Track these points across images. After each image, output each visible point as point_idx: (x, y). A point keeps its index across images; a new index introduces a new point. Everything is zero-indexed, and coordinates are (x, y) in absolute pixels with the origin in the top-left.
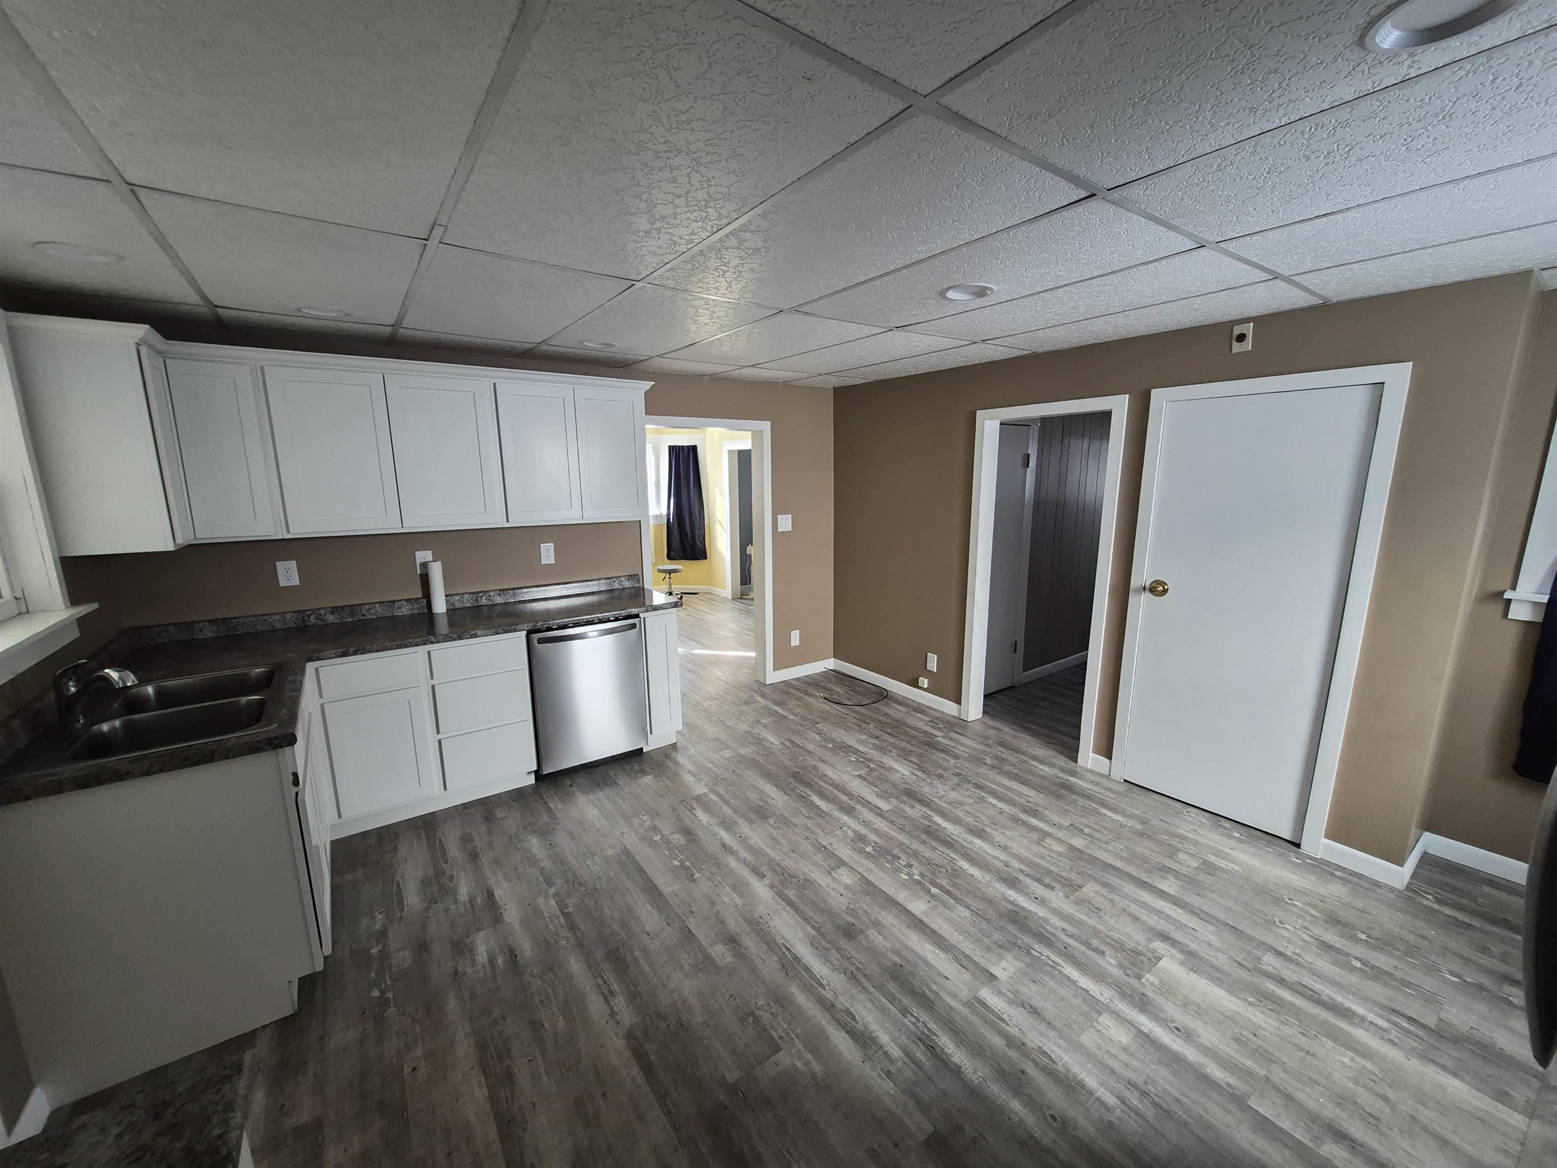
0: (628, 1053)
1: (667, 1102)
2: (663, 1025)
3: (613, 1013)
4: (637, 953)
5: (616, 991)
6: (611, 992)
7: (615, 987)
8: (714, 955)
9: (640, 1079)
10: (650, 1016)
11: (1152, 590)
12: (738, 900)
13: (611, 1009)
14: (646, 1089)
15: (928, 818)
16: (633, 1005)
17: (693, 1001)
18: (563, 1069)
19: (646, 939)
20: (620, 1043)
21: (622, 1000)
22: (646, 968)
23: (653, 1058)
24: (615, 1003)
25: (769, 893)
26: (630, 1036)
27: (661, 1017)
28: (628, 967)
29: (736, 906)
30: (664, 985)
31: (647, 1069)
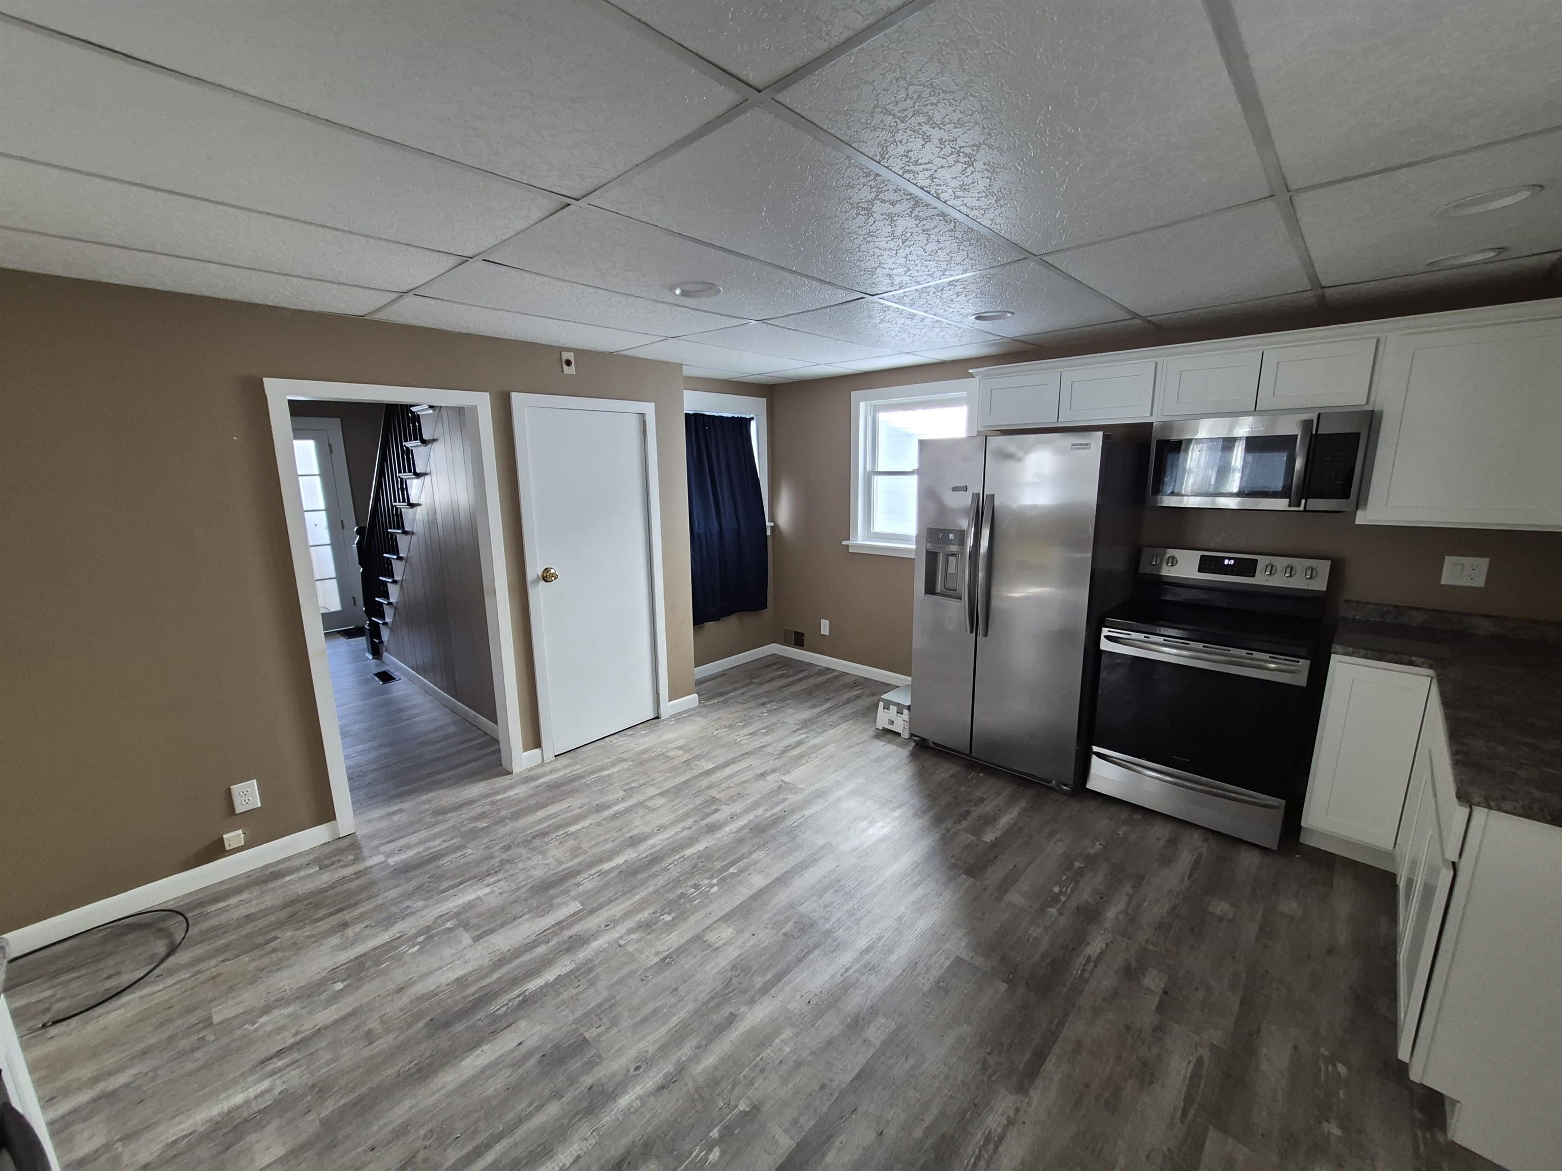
0: (1039, 1082)
1: (1054, 1027)
2: (991, 1060)
3: (1011, 1122)
4: (918, 1133)
5: (983, 1134)
6: (988, 1139)
7: (978, 1138)
8: (883, 1037)
9: (1052, 1060)
10: (989, 1078)
11: (545, 579)
12: (787, 1034)
13: (1006, 1127)
14: (1057, 1050)
15: (601, 873)
16: (988, 1103)
17: (951, 1038)
18: (1099, 1147)
19: (891, 1132)
20: (1035, 1095)
21: (990, 1118)
22: (935, 1110)
23: (1027, 1056)
24: (997, 1126)
25: (765, 1003)
26: (1022, 1089)
27: (985, 1067)
28: (943, 1137)
29: (797, 1034)
30: (947, 1078)
31: (1040, 1057)
